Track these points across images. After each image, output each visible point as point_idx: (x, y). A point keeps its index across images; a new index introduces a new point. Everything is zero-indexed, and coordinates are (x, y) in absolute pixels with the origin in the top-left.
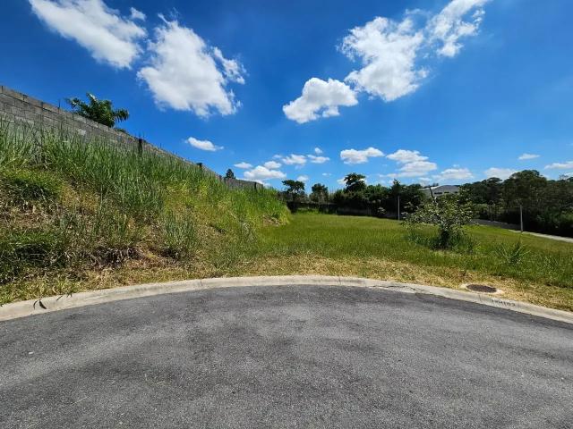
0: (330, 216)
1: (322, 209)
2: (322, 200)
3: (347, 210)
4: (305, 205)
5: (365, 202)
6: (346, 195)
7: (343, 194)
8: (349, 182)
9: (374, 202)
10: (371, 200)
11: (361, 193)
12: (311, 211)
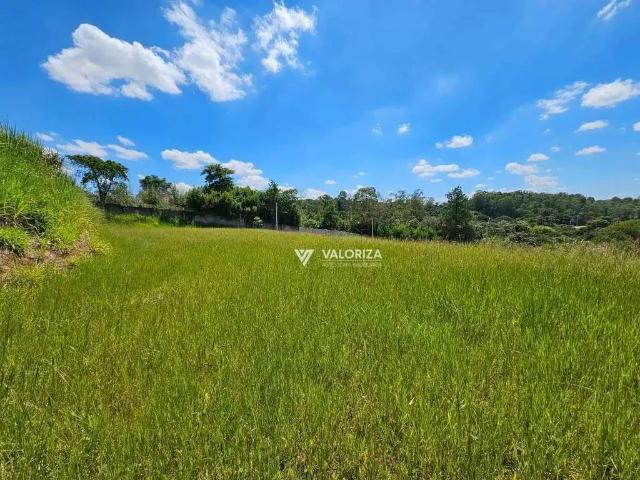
0: (181, 229)
1: (166, 217)
2: (165, 202)
3: (210, 219)
4: (131, 209)
5: (236, 210)
6: (207, 197)
7: (202, 195)
8: (209, 178)
9: (248, 209)
10: (244, 206)
11: (229, 195)
12: (143, 221)
